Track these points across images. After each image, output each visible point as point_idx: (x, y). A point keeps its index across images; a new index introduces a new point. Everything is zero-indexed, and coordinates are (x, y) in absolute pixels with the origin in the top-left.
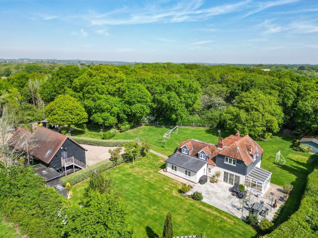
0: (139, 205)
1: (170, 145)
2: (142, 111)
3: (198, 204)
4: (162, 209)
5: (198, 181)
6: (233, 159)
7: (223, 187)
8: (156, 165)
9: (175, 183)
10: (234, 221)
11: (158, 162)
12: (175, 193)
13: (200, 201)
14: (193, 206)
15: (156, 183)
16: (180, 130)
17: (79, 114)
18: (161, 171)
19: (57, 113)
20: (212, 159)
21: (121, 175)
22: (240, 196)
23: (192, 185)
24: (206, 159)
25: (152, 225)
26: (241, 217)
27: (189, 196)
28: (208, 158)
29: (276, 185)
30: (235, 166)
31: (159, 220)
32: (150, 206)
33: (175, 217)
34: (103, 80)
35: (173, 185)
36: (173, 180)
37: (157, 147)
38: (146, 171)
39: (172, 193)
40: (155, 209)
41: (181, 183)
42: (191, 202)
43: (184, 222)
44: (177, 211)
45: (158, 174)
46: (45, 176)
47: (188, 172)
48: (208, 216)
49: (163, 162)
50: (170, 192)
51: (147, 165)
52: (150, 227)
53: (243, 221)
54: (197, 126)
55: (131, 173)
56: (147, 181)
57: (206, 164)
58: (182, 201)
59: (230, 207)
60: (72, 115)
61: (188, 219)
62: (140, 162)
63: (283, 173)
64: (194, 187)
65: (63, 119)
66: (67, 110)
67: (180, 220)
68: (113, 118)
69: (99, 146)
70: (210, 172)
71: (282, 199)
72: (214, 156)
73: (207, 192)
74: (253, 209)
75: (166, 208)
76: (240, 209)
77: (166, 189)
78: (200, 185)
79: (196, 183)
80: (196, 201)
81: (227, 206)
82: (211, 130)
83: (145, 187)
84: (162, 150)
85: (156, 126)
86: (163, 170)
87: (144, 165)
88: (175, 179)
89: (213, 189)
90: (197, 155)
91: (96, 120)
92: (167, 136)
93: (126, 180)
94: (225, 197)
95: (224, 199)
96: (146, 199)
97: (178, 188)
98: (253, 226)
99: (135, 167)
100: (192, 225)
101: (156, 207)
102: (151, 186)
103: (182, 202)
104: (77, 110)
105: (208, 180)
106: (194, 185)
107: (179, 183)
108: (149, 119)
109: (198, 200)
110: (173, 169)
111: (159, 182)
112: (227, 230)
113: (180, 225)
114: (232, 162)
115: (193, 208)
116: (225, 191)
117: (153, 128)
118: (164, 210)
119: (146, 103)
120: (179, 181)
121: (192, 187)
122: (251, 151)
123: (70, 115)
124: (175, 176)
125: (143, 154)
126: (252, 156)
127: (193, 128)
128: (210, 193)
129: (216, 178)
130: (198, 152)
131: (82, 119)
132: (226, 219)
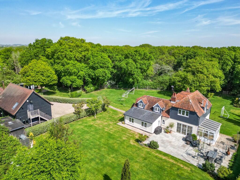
0: (98, 153)
1: (127, 103)
2: (104, 75)
3: (154, 152)
4: (120, 157)
5: (153, 132)
6: (186, 111)
7: (177, 137)
8: (115, 118)
9: (133, 133)
10: (191, 168)
11: (117, 116)
12: (132, 142)
13: (156, 150)
14: (150, 154)
15: (115, 133)
16: (136, 92)
17: (50, 76)
18: (120, 124)
19: (30, 75)
20: (166, 112)
21: (83, 127)
22: (194, 145)
23: (148, 135)
24: (160, 112)
25: (110, 172)
26: (197, 164)
27: (146, 145)
28: (162, 111)
29: (225, 135)
30: (188, 117)
31: (117, 167)
32: (109, 155)
33: (133, 165)
34: (71, 48)
35: (130, 135)
36: (130, 131)
37: (116, 104)
38: (107, 123)
39: (129, 142)
40: (113, 157)
41: (138, 133)
42: (148, 151)
43: (141, 170)
44: (135, 158)
45: (116, 126)
46: (10, 126)
47: (144, 124)
48: (165, 164)
49: (121, 116)
50: (128, 141)
51: (107, 118)
52: (108, 174)
53: (199, 168)
54: (150, 89)
55: (93, 125)
56: (106, 132)
57: (160, 117)
58: (139, 149)
59: (185, 155)
60: (43, 76)
61: (146, 166)
62: (101, 116)
63: (229, 125)
64: (150, 137)
65: (35, 80)
66: (38, 72)
67: (138, 167)
68: (80, 81)
69: (66, 103)
70: (164, 123)
71: (232, 147)
72: (168, 109)
73: (162, 142)
74: (208, 157)
75: (124, 156)
76: (196, 157)
77: (124, 138)
78: (155, 135)
79: (151, 133)
80: (152, 150)
81: (182, 154)
82: (162, 91)
83: (104, 137)
84: (121, 107)
85: (116, 89)
86: (121, 122)
87: (105, 118)
88: (133, 130)
89: (167, 139)
90: (152, 109)
91: (65, 82)
92: (125, 96)
93: (87, 131)
94: (179, 146)
95: (179, 148)
96: (105, 148)
97: (135, 138)
98: (209, 173)
99: (97, 120)
100: (149, 172)
101: (114, 155)
102: (110, 136)
103: (139, 151)
104: (48, 73)
105: (163, 131)
106: (149, 135)
107: (136, 133)
108: (110, 83)
109: (155, 148)
110: (130, 121)
111: (117, 132)
112: (184, 178)
113: (138, 172)
114: (185, 114)
115: (150, 156)
116: (178, 140)
117: (113, 90)
118: (122, 158)
119: (107, 68)
120: (136, 131)
121: (148, 137)
122: (202, 104)
123: (41, 77)
124: (133, 127)
125: (104, 110)
126: (203, 108)
127: (147, 90)
128: (165, 142)
129: (170, 129)
130: (153, 106)
131: (53, 81)
132: (182, 167)
